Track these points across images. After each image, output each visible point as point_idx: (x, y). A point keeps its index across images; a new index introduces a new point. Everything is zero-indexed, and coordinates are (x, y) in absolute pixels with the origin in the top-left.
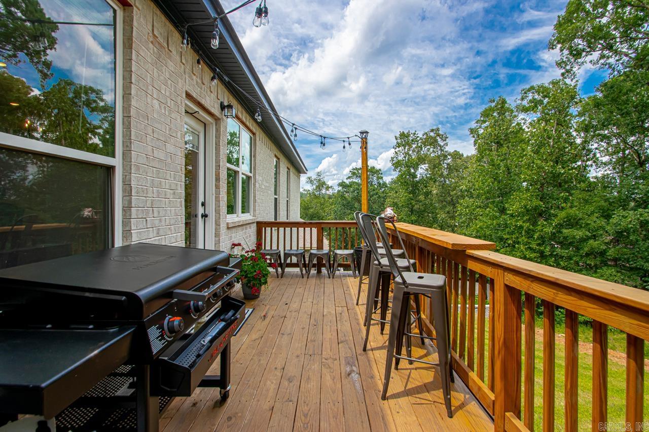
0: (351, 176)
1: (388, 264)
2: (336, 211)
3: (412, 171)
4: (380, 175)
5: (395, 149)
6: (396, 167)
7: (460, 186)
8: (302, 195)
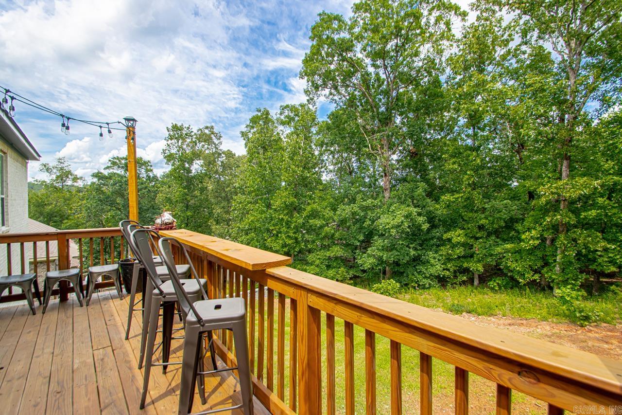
0: (111, 167)
1: (174, 291)
2: (89, 208)
3: (187, 165)
4: (149, 168)
5: (168, 141)
6: (169, 161)
7: (234, 183)
8: (31, 186)
